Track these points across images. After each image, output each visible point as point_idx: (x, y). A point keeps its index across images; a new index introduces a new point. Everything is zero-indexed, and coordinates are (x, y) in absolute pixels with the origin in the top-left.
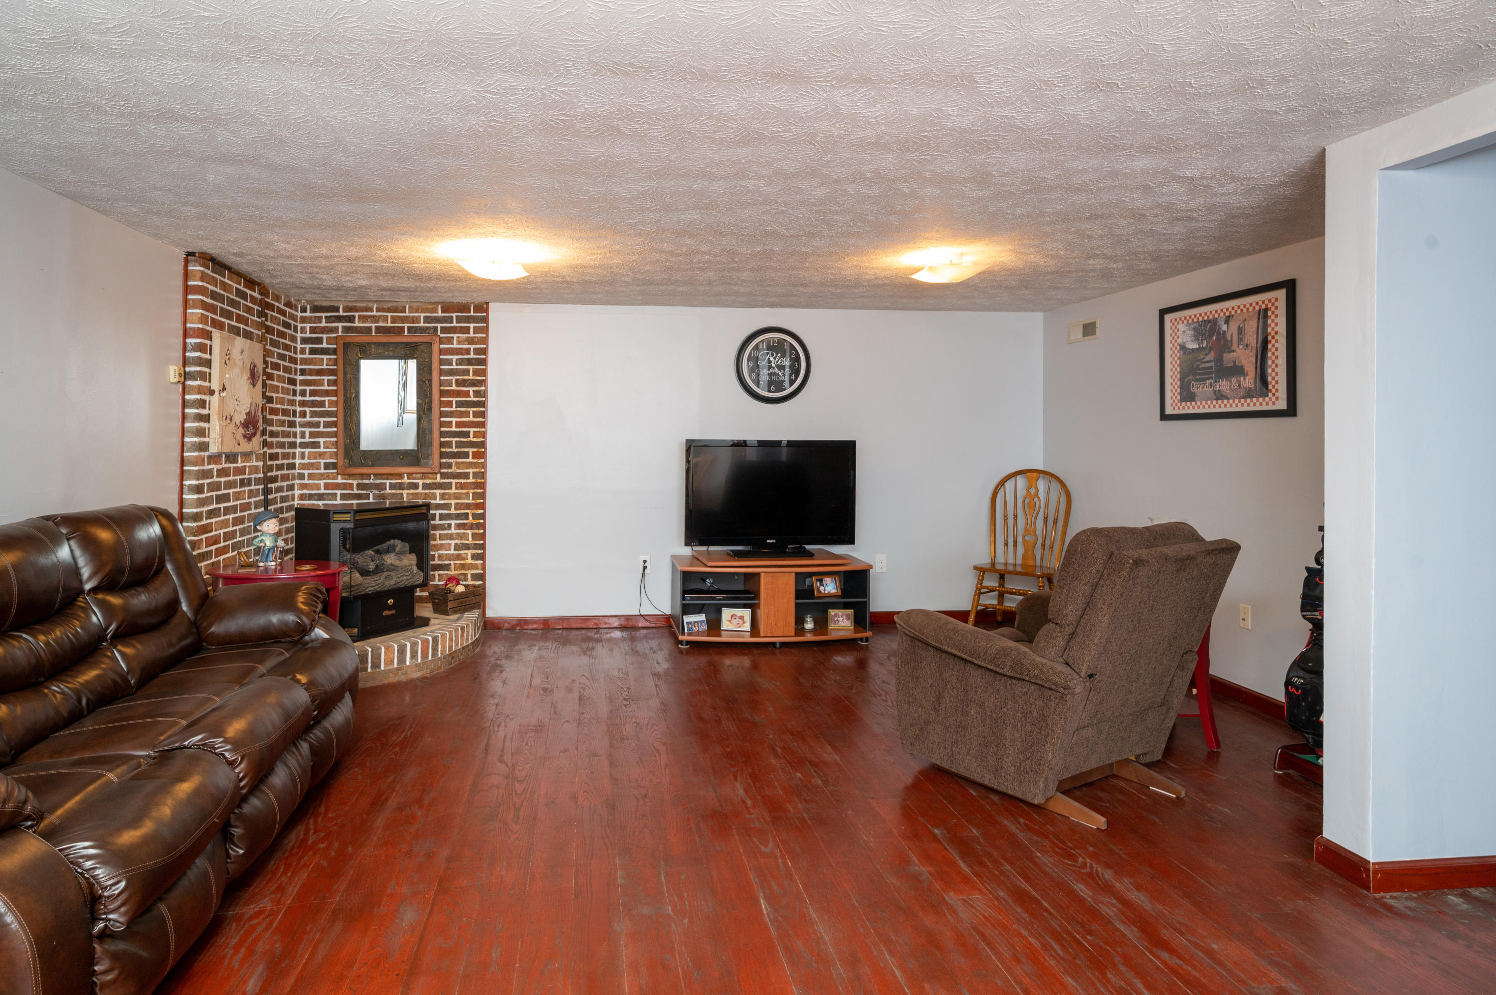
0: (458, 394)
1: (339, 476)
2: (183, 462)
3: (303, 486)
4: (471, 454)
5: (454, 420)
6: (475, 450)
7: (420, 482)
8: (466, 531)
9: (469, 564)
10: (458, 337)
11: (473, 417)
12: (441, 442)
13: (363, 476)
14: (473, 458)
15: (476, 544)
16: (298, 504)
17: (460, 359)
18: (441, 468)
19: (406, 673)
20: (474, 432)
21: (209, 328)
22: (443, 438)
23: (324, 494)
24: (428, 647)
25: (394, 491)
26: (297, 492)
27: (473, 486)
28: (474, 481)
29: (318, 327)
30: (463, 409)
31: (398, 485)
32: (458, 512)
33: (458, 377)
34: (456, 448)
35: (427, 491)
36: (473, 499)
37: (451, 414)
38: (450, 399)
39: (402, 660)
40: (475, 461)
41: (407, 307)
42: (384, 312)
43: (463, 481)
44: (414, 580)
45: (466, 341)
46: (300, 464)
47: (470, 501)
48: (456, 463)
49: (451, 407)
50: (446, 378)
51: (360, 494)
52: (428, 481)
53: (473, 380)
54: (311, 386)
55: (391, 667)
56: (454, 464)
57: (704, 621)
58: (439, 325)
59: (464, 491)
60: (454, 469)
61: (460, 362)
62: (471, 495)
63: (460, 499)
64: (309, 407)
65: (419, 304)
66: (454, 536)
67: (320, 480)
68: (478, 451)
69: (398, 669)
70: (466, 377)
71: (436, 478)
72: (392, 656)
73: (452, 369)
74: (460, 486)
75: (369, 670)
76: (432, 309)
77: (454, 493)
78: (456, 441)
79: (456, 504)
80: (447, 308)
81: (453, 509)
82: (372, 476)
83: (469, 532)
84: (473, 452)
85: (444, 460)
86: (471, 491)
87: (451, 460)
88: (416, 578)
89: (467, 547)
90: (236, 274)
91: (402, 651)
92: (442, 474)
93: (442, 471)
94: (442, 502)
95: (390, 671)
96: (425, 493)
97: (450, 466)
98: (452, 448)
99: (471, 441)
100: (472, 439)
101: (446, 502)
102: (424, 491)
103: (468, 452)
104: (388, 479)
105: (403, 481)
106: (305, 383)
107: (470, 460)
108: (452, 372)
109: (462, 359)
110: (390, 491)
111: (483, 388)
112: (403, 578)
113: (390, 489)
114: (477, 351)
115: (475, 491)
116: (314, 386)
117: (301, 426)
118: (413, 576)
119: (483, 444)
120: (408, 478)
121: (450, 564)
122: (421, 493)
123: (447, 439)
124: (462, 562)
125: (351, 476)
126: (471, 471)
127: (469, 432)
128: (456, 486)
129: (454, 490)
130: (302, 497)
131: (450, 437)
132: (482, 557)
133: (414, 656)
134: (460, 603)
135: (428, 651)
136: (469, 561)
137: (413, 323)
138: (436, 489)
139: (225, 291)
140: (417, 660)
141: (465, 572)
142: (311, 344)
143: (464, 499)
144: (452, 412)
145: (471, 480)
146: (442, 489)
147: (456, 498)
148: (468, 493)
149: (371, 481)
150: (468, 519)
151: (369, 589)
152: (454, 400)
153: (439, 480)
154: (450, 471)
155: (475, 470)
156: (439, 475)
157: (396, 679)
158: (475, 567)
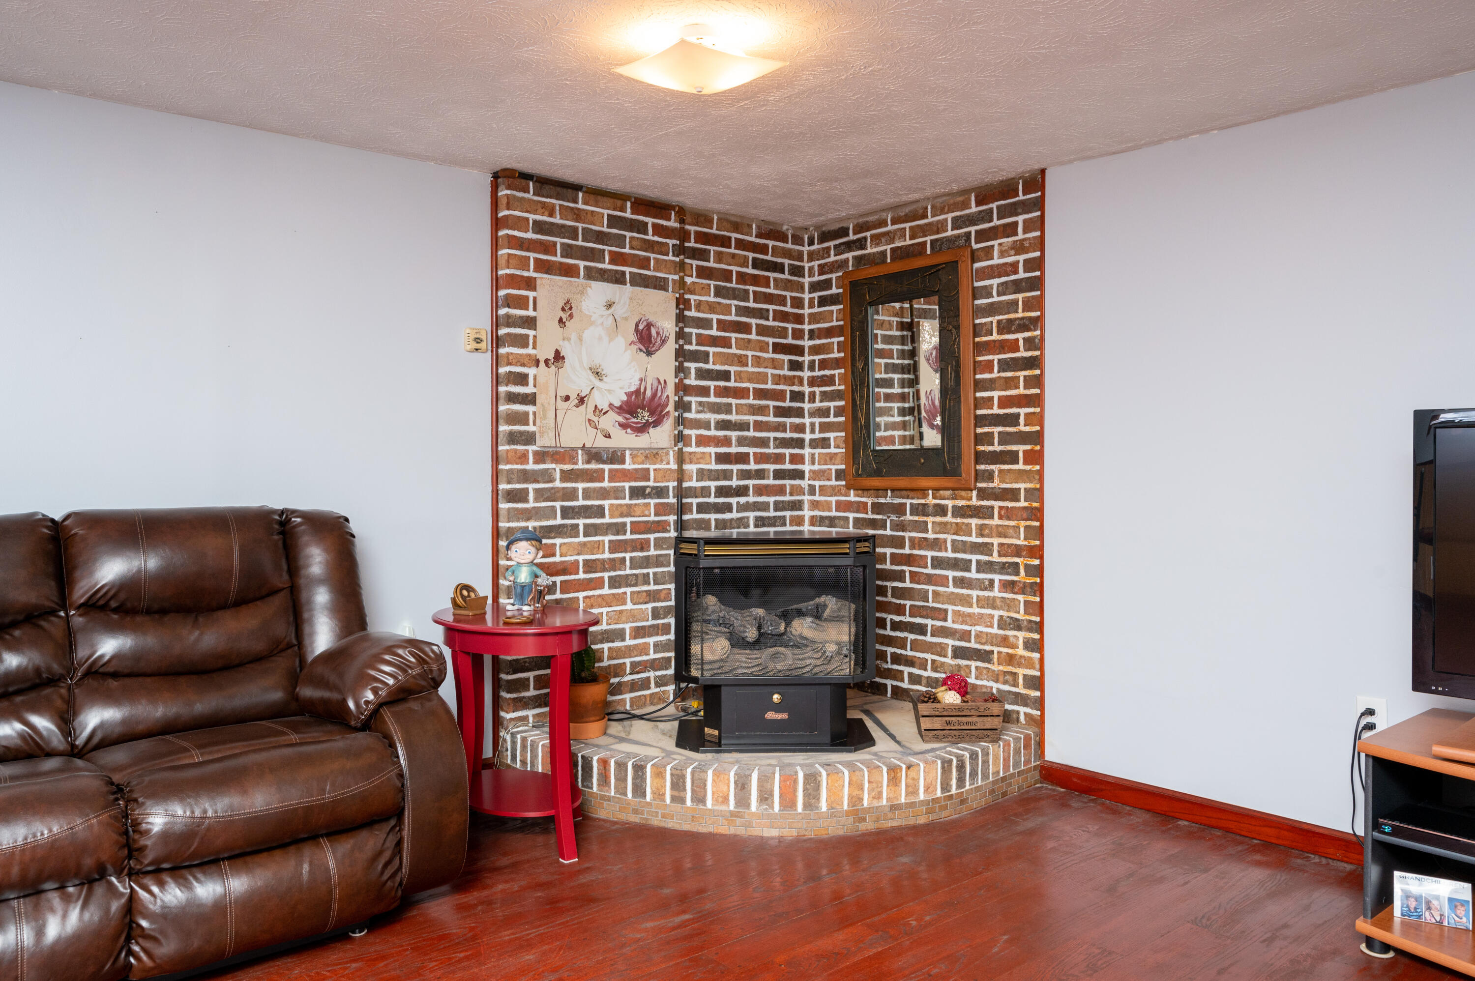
0: (1003, 346)
1: (852, 492)
2: (496, 459)
3: (815, 505)
4: (1021, 455)
5: (996, 394)
6: (1028, 447)
7: (949, 503)
8: (1015, 596)
9: (1021, 657)
10: (1000, 244)
11: (1025, 388)
12: (976, 435)
13: (880, 491)
14: (1025, 463)
15: (1030, 621)
16: (810, 532)
17: (1002, 284)
18: (976, 480)
19: (748, 825)
20: (1026, 415)
21: (532, 274)
22: (981, 427)
23: (835, 518)
24: (795, 790)
25: (916, 518)
26: (807, 513)
27: (1025, 515)
28: (1026, 504)
29: (826, 264)
30: (1009, 374)
31: (921, 508)
32: (1004, 560)
33: (1001, 317)
34: (999, 444)
35: (959, 520)
36: (1025, 539)
37: (990, 385)
38: (990, 357)
39: (743, 801)
40: (1028, 467)
41: (929, 207)
42: (901, 223)
43: (1010, 504)
44: (830, 668)
45: (1012, 248)
46: (811, 471)
47: (1021, 542)
48: (1000, 471)
49: (992, 371)
50: (983, 320)
51: (875, 519)
52: (960, 503)
53: (1023, 318)
54: (820, 354)
55: (723, 808)
56: (996, 473)
57: (1463, 903)
58: (973, 229)
59: (1012, 523)
60: (996, 484)
61: (1004, 289)
62: (1022, 530)
63: (1005, 537)
64: (819, 386)
65: (945, 198)
66: (998, 603)
67: (831, 496)
68: (1032, 450)
69: (733, 814)
70: (1012, 316)
71: (971, 499)
72: (725, 789)
73: (992, 304)
74: (1007, 514)
75: (689, 803)
76: (963, 202)
77: (997, 526)
78: (999, 433)
79: (1001, 545)
80: (985, 195)
81: (995, 554)
82: (889, 492)
83: (1021, 598)
84: (1024, 451)
85: (982, 467)
86: (1023, 523)
87: (993, 467)
88: (835, 664)
89: (1017, 625)
90: (597, 194)
91: (742, 786)
92: (980, 490)
93: (979, 485)
94: (980, 540)
95: (721, 814)
96: (957, 524)
97: (990, 476)
98: (993, 444)
99: (1021, 432)
100: (1022, 428)
101: (986, 540)
102: (954, 520)
103: (1017, 452)
104: (908, 498)
105: (928, 502)
106: (815, 350)
107: (1020, 466)
108: (992, 310)
109: (1006, 283)
110: (911, 518)
111: (1038, 333)
112: (808, 662)
113: (911, 514)
114: (1030, 265)
115: (1029, 523)
116: (824, 354)
117: (812, 414)
118: (830, 660)
119: (1038, 438)
120: (934, 498)
121: (992, 652)
122: (951, 523)
123: (986, 429)
124: (1010, 651)
125: (864, 490)
126: (1022, 486)
127: (1018, 415)
128: (999, 513)
129: (996, 521)
130: (813, 521)
131: (990, 425)
132: (1038, 646)
133: (765, 797)
134: (948, 723)
135: (795, 796)
136: (1021, 651)
137: (938, 233)
138: (971, 517)
139: (577, 221)
140: (772, 808)
141: (1014, 670)
142: (820, 291)
143: (1012, 537)
144: (992, 381)
145: (1023, 503)
146: (979, 517)
147: (1000, 535)
148: (1018, 527)
149: (889, 500)
150: (1017, 573)
151: (740, 671)
152: (996, 358)
153: (975, 502)
154: (991, 485)
155: (1029, 485)
156: (975, 493)
157: (732, 831)
158: (1029, 664)
